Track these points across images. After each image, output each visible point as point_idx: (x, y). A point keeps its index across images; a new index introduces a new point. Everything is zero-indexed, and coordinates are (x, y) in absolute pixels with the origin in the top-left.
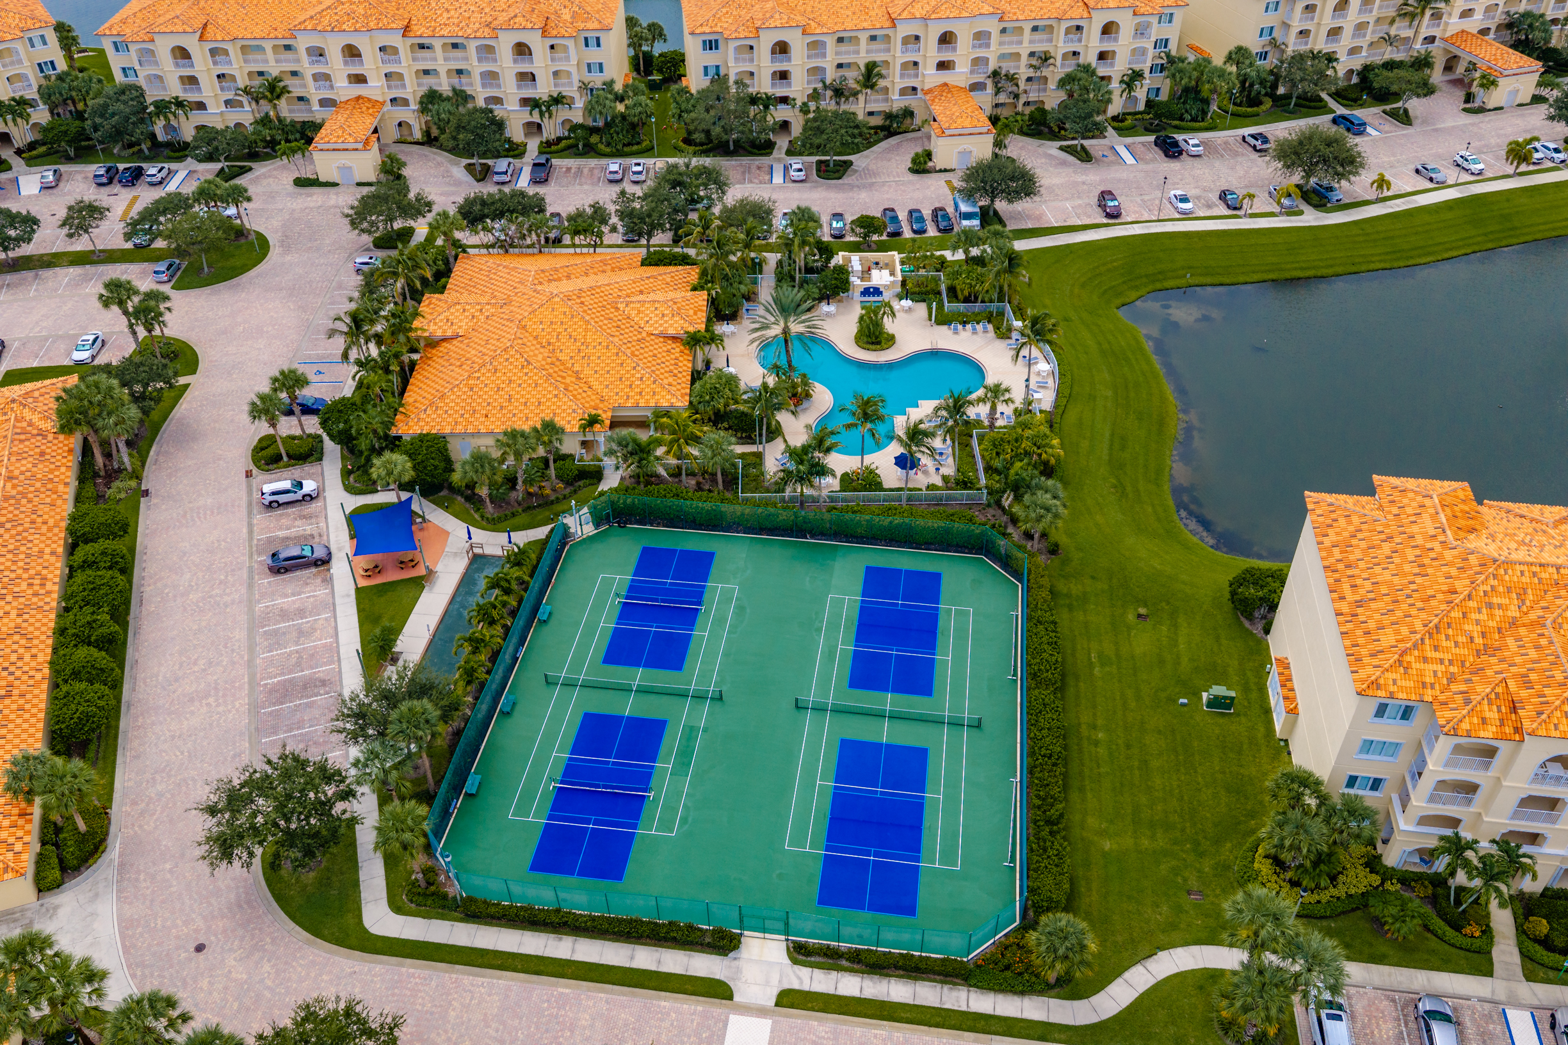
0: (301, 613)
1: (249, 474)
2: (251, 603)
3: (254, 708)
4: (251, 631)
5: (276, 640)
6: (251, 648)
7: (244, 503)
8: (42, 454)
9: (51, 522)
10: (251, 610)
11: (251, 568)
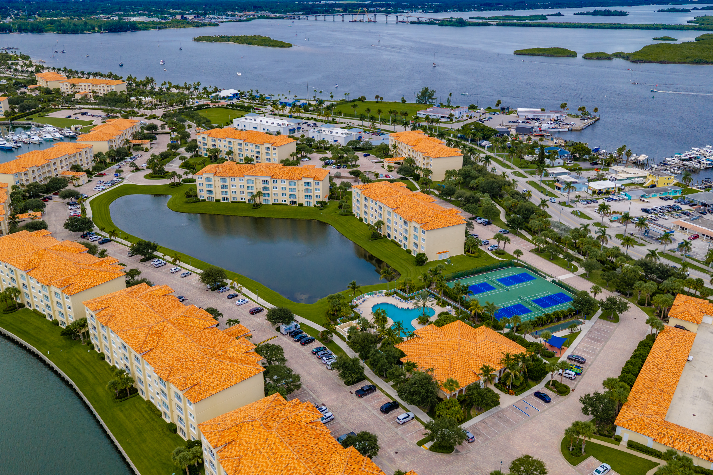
0: (584, 351)
1: (573, 390)
2: (594, 360)
3: (606, 342)
4: (598, 355)
5: (593, 350)
6: (600, 351)
7: (580, 383)
8: (636, 400)
9: (640, 381)
10: (595, 358)
11: (589, 366)
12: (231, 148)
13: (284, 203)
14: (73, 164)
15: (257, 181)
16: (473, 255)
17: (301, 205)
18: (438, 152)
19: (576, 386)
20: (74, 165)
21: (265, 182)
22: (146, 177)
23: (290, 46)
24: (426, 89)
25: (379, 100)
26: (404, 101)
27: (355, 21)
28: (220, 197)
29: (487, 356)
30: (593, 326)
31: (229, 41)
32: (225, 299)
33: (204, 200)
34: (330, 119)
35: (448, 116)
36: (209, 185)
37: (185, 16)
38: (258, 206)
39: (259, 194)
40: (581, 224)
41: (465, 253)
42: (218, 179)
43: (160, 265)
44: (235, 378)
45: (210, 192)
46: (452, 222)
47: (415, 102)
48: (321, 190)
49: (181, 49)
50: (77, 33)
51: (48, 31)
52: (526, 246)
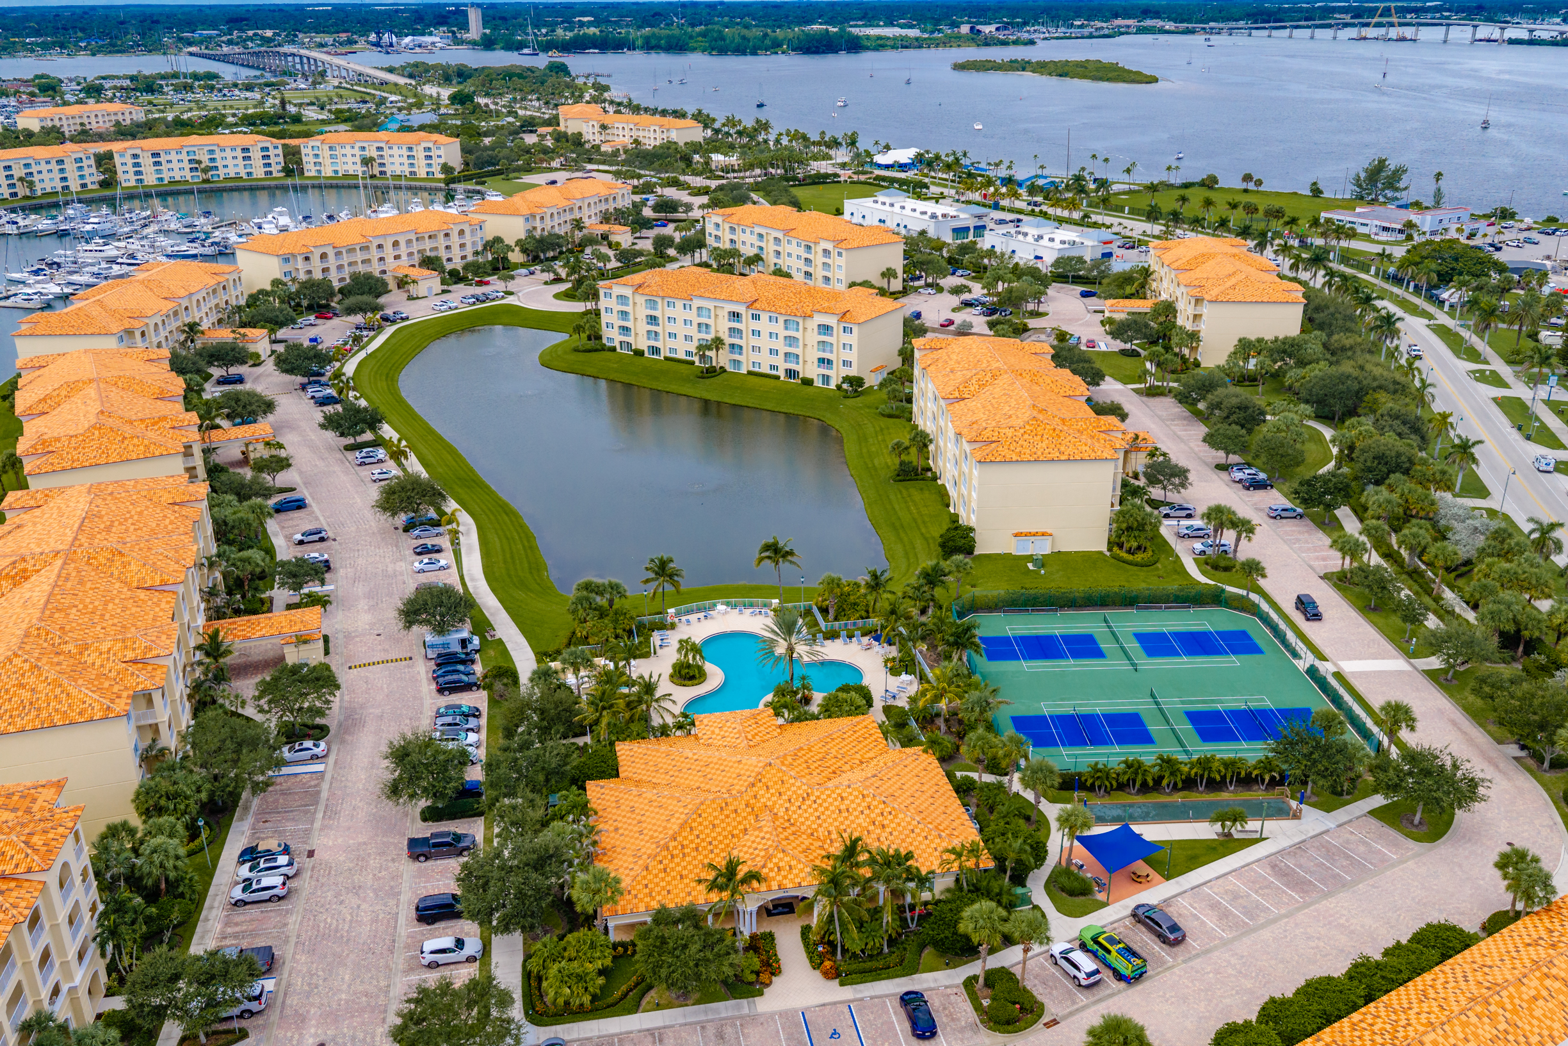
0: (1215, 906)
1: (1052, 1023)
2: (1227, 943)
3: (1326, 895)
4: (1254, 930)
5: (1253, 910)
7: (1101, 1005)
10: (1235, 939)
11: (1187, 961)
12: (761, 248)
13: (774, 372)
14: (428, 254)
15: (719, 312)
16: (1130, 557)
17: (808, 382)
18: (1234, 287)
19: (1065, 1017)
20: (429, 258)
21: (735, 316)
22: (557, 296)
23: (1153, 80)
24: (1382, 162)
25: (1251, 186)
26: (1316, 192)
27: (1365, 38)
28: (643, 344)
29: (822, 832)
30: (1326, 832)
31: (1024, 69)
32: (409, 552)
33: (614, 349)
34: (1076, 215)
35: (1399, 227)
36: (624, 314)
37: (979, 27)
38: (712, 372)
39: (718, 343)
40: (1531, 520)
41: (1110, 550)
42: (640, 300)
43: (367, 460)
44: (34, 713)
45: (625, 330)
46: (1070, 451)
47: (1348, 196)
48: (855, 348)
49: (908, 82)
50: (744, 53)
51: (694, 50)
52: (1324, 559)
